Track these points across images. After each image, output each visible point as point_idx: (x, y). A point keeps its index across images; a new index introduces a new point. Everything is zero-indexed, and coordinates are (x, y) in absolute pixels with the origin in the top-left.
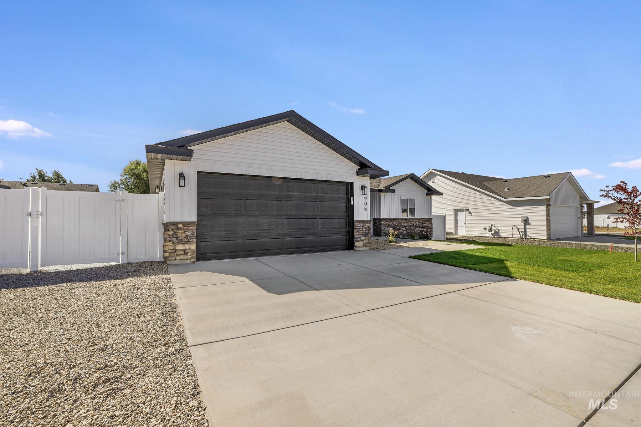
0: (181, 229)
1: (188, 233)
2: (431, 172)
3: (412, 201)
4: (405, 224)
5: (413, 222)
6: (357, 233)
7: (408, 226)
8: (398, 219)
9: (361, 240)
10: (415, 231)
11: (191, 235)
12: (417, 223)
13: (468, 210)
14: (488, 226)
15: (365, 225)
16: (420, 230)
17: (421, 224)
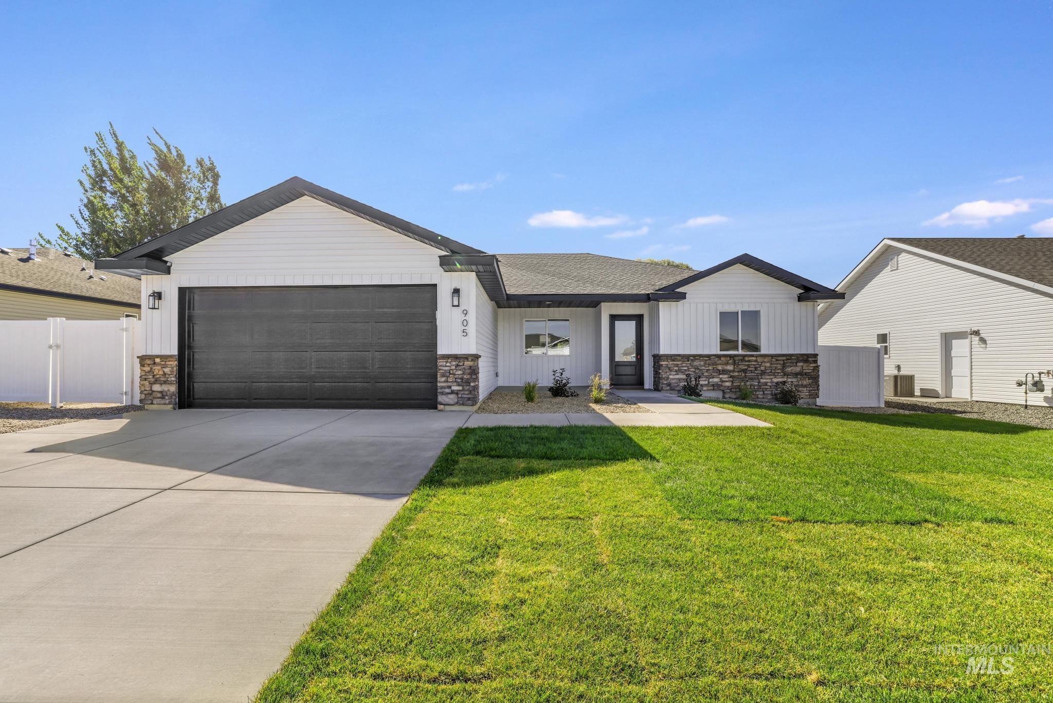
0: (158, 364)
1: (167, 370)
2: (889, 247)
3: (752, 317)
4: (730, 368)
5: (753, 363)
6: (443, 379)
7: (738, 372)
8: (709, 356)
9: (452, 392)
10: (759, 382)
11: (169, 373)
12: (768, 365)
13: (977, 333)
14: (1030, 375)
15: (461, 364)
16: (775, 380)
17: (779, 366)
